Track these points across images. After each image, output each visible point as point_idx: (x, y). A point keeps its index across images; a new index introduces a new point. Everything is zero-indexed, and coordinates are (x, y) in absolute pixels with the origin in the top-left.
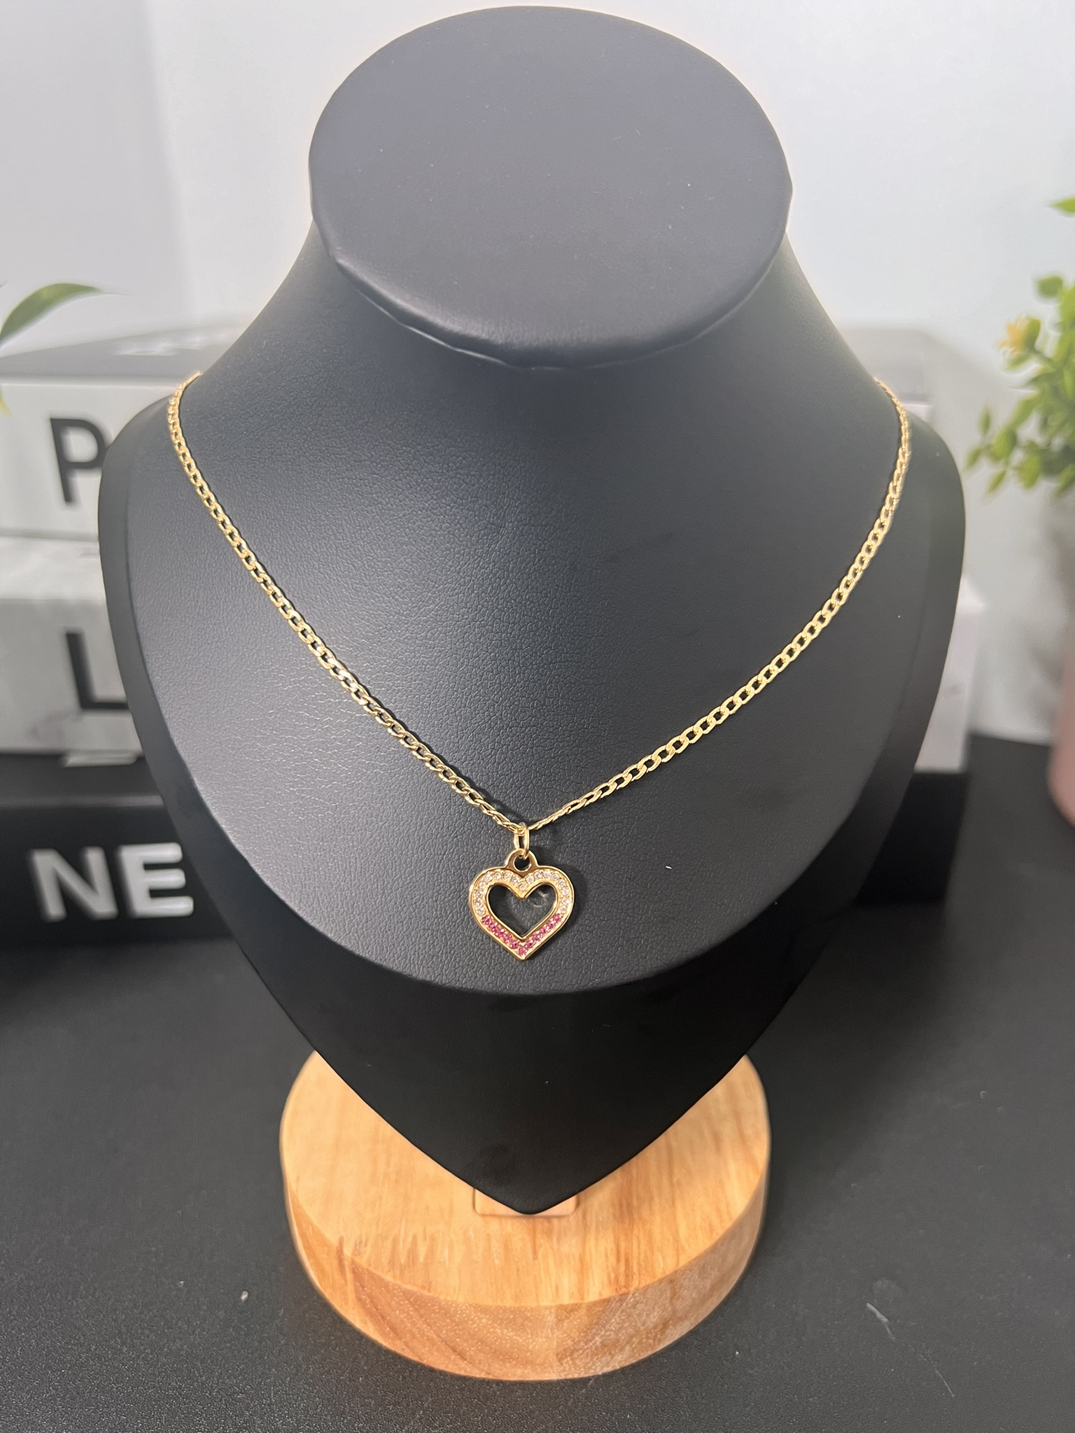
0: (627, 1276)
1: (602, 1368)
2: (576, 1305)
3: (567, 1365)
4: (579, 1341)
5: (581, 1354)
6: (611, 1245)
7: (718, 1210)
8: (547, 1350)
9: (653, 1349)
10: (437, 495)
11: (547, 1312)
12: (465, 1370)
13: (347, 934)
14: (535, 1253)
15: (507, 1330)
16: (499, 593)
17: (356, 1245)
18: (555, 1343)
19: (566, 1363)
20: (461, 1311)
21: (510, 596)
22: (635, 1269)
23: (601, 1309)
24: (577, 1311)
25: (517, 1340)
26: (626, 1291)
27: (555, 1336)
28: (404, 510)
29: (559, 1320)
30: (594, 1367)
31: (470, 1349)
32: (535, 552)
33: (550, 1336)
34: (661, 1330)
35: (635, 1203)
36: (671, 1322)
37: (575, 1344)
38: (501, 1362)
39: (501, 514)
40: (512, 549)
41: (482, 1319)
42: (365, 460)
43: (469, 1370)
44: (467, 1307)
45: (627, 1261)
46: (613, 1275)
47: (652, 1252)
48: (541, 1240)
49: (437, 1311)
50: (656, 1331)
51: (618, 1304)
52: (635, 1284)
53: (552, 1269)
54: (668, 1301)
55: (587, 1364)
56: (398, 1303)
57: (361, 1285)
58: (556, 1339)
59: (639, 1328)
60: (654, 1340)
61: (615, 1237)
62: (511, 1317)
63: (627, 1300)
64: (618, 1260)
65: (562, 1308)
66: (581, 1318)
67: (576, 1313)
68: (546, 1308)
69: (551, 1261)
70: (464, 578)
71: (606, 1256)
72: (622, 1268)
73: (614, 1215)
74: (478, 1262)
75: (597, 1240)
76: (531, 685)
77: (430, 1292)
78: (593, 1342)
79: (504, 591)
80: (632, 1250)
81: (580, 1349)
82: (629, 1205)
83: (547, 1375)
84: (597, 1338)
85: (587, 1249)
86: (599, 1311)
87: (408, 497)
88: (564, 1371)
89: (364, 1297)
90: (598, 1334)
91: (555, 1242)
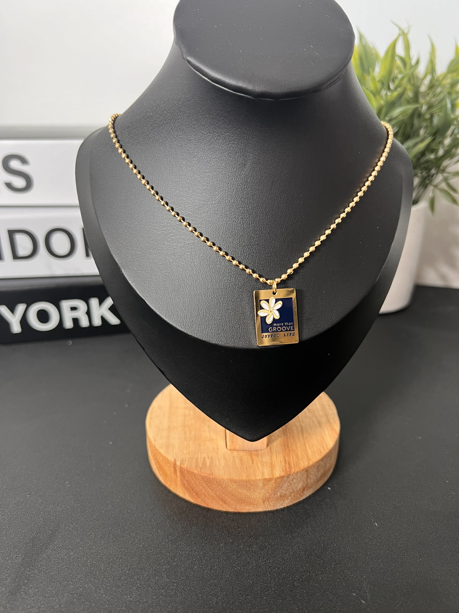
0: (289, 468)
1: (280, 506)
2: (271, 478)
3: (266, 505)
4: (271, 494)
5: (272, 500)
6: (282, 459)
7: (323, 446)
8: (259, 498)
9: (299, 499)
10: (221, 152)
11: (259, 482)
12: (226, 509)
13: (184, 327)
14: (253, 462)
15: (243, 489)
16: (244, 191)
17: (181, 461)
18: (262, 495)
19: (266, 504)
20: (225, 483)
21: (248, 193)
22: (293, 466)
23: (280, 480)
24: (271, 481)
25: (247, 494)
26: (290, 473)
27: (262, 492)
28: (207, 159)
29: (264, 485)
30: (276, 506)
31: (228, 499)
32: (258, 175)
33: (260, 492)
34: (302, 491)
35: (290, 445)
36: (306, 488)
37: (270, 495)
38: (240, 504)
39: (246, 159)
40: (250, 173)
41: (233, 485)
42: (192, 140)
43: (227, 508)
44: (227, 481)
45: (289, 464)
46: (284, 468)
47: (299, 461)
48: (254, 457)
49: (215, 483)
50: (301, 491)
51: (287, 479)
52: (293, 470)
53: (260, 467)
54: (305, 478)
55: (274, 504)
56: (199, 482)
57: (184, 477)
58: (262, 493)
59: (294, 490)
60: (299, 495)
61: (283, 456)
62: (245, 484)
63: (290, 477)
64: (286, 463)
65: (265, 480)
66: (272, 484)
67: (271, 482)
68: (259, 480)
69: (259, 464)
70: (231, 185)
71: (281, 462)
72: (288, 466)
73: (283, 449)
74: (230, 465)
75: (276, 457)
76: (256, 228)
77: (213, 476)
78: (277, 494)
79: (246, 191)
80: (291, 460)
81: (272, 497)
82: (288, 445)
83: (258, 509)
84: (278, 493)
85: (273, 460)
86: (279, 481)
87: (209, 154)
88: (265, 507)
89: (185, 482)
90: (279, 491)
91: (260, 458)
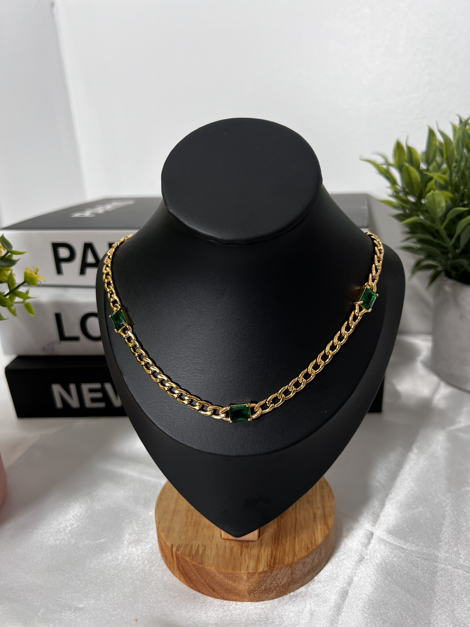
0: (274, 563)
2: (254, 573)
4: (256, 587)
5: (257, 593)
6: (269, 552)
7: (311, 542)
8: (244, 590)
11: (243, 575)
14: (241, 553)
15: (229, 581)
16: (224, 315)
17: (177, 547)
19: (252, 596)
20: (213, 573)
21: (227, 316)
22: (277, 562)
23: (264, 575)
24: (255, 575)
25: (233, 585)
26: (273, 569)
27: (247, 584)
28: (193, 288)
29: (248, 578)
30: (262, 598)
31: (216, 588)
32: (235, 302)
33: (245, 584)
34: (288, 586)
35: (281, 538)
36: (292, 583)
37: (254, 588)
43: (216, 596)
44: (215, 571)
45: (275, 558)
46: (269, 563)
47: (284, 556)
48: (244, 549)
49: (204, 572)
50: (286, 586)
51: (270, 574)
52: (277, 566)
53: (247, 559)
54: (290, 574)
55: (259, 596)
56: (191, 569)
57: (179, 562)
58: (247, 586)
59: (279, 584)
60: (285, 590)
61: (271, 549)
62: (231, 576)
64: (271, 558)
65: (249, 573)
66: (256, 578)
68: (243, 573)
69: (247, 557)
71: (267, 556)
72: (273, 561)
73: (272, 543)
74: (220, 556)
75: (265, 550)
77: (202, 565)
78: (261, 588)
80: (277, 555)
81: (257, 590)
82: (278, 538)
84: (263, 587)
85: (261, 553)
88: (251, 599)
89: (180, 567)
90: (263, 585)
91: (249, 551)
